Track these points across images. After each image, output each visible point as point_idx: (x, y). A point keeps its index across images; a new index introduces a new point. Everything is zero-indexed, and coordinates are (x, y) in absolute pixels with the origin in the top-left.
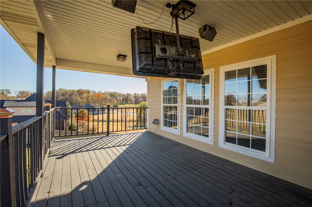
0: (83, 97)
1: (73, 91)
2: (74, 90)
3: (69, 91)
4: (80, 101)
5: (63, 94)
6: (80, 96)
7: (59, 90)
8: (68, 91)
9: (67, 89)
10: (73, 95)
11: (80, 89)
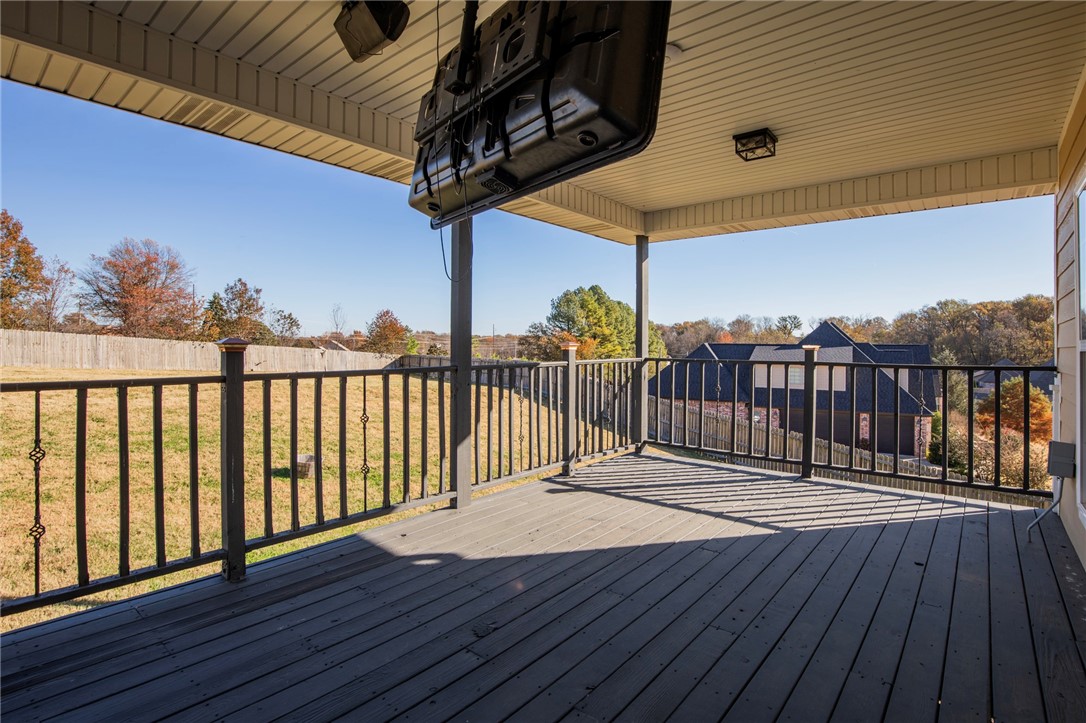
0: (1041, 330)
1: (995, 309)
2: (999, 303)
3: (979, 307)
4: (1030, 348)
5: (952, 322)
6: (1029, 328)
7: (937, 307)
8: (974, 307)
9: (969, 302)
10: (997, 323)
11: (1028, 298)
